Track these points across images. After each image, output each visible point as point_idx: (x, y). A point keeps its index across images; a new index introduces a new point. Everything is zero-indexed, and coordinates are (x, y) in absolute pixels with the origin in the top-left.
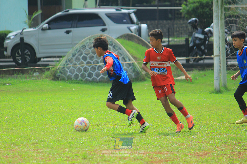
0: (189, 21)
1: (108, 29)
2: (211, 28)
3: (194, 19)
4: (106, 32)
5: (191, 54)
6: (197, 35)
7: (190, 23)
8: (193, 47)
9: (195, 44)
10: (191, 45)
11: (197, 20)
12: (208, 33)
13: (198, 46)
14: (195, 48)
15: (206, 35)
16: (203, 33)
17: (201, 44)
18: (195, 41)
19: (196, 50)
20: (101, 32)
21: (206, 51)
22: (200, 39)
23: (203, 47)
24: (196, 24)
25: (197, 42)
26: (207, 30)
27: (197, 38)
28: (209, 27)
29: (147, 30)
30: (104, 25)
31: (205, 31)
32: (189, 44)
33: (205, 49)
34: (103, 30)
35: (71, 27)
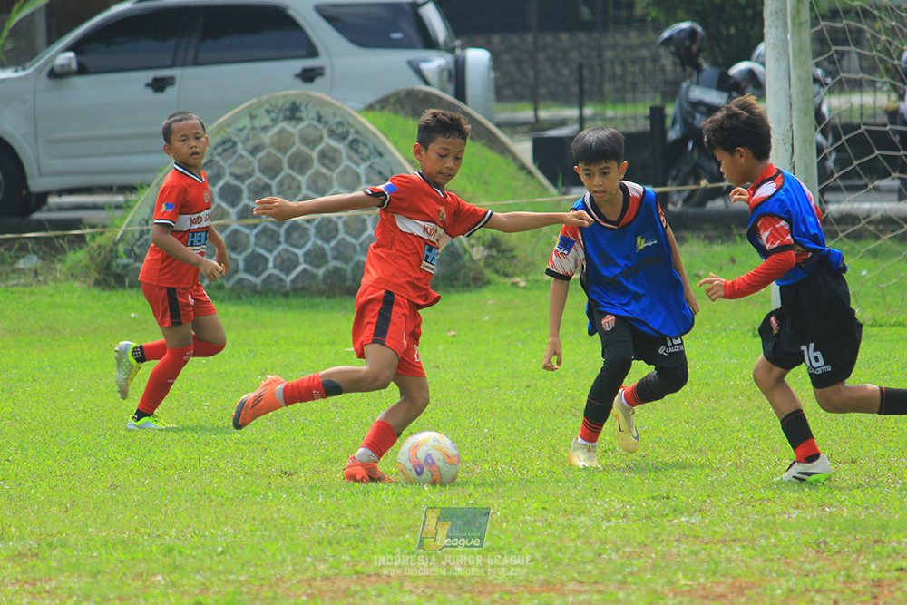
0: (666, 34)
1: (328, 71)
2: (757, 61)
3: (685, 26)
4: (318, 81)
5: (674, 173)
6: (697, 93)
7: (667, 42)
8: (681, 142)
9: (691, 132)
10: (673, 135)
11: (699, 29)
12: (744, 84)
14: (690, 146)
16: (726, 84)
18: (690, 120)
19: (696, 155)
20: (299, 82)
24: (695, 48)
26: (741, 72)
27: (697, 105)
28: (748, 58)
29: (492, 74)
30: (313, 52)
31: (730, 77)
32: (664, 132)
34: (309, 76)
35: (172, 66)
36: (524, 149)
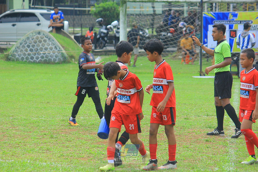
0: (97, 20)
1: (41, 24)
3: (100, 19)
4: (40, 26)
5: (98, 43)
6: (102, 30)
7: (97, 22)
9: (101, 37)
10: (98, 37)
11: (102, 20)
12: (109, 29)
13: (103, 38)
15: (108, 31)
16: (106, 29)
17: (105, 37)
19: (101, 40)
21: (108, 41)
22: (104, 33)
23: (106, 39)
24: (102, 23)
25: (102, 35)
26: (109, 27)
27: (102, 32)
28: (110, 24)
29: (68, 26)
30: (39, 21)
32: (96, 36)
33: (107, 39)
34: (38, 25)
35: (16, 22)
36: (73, 37)
